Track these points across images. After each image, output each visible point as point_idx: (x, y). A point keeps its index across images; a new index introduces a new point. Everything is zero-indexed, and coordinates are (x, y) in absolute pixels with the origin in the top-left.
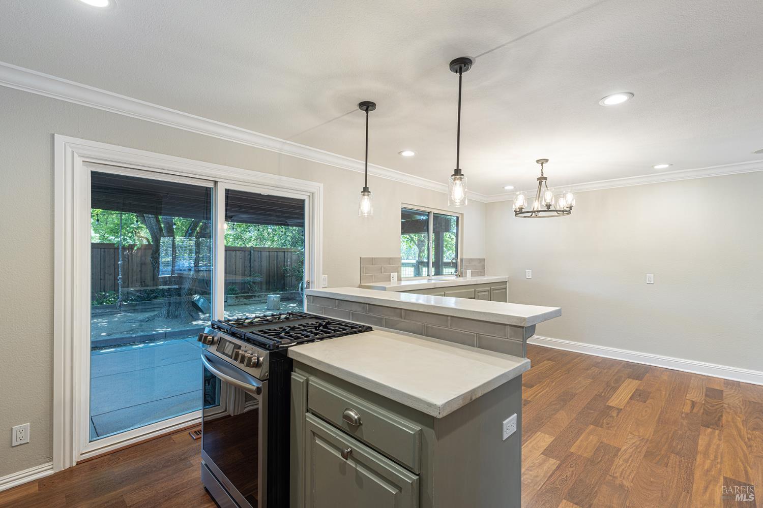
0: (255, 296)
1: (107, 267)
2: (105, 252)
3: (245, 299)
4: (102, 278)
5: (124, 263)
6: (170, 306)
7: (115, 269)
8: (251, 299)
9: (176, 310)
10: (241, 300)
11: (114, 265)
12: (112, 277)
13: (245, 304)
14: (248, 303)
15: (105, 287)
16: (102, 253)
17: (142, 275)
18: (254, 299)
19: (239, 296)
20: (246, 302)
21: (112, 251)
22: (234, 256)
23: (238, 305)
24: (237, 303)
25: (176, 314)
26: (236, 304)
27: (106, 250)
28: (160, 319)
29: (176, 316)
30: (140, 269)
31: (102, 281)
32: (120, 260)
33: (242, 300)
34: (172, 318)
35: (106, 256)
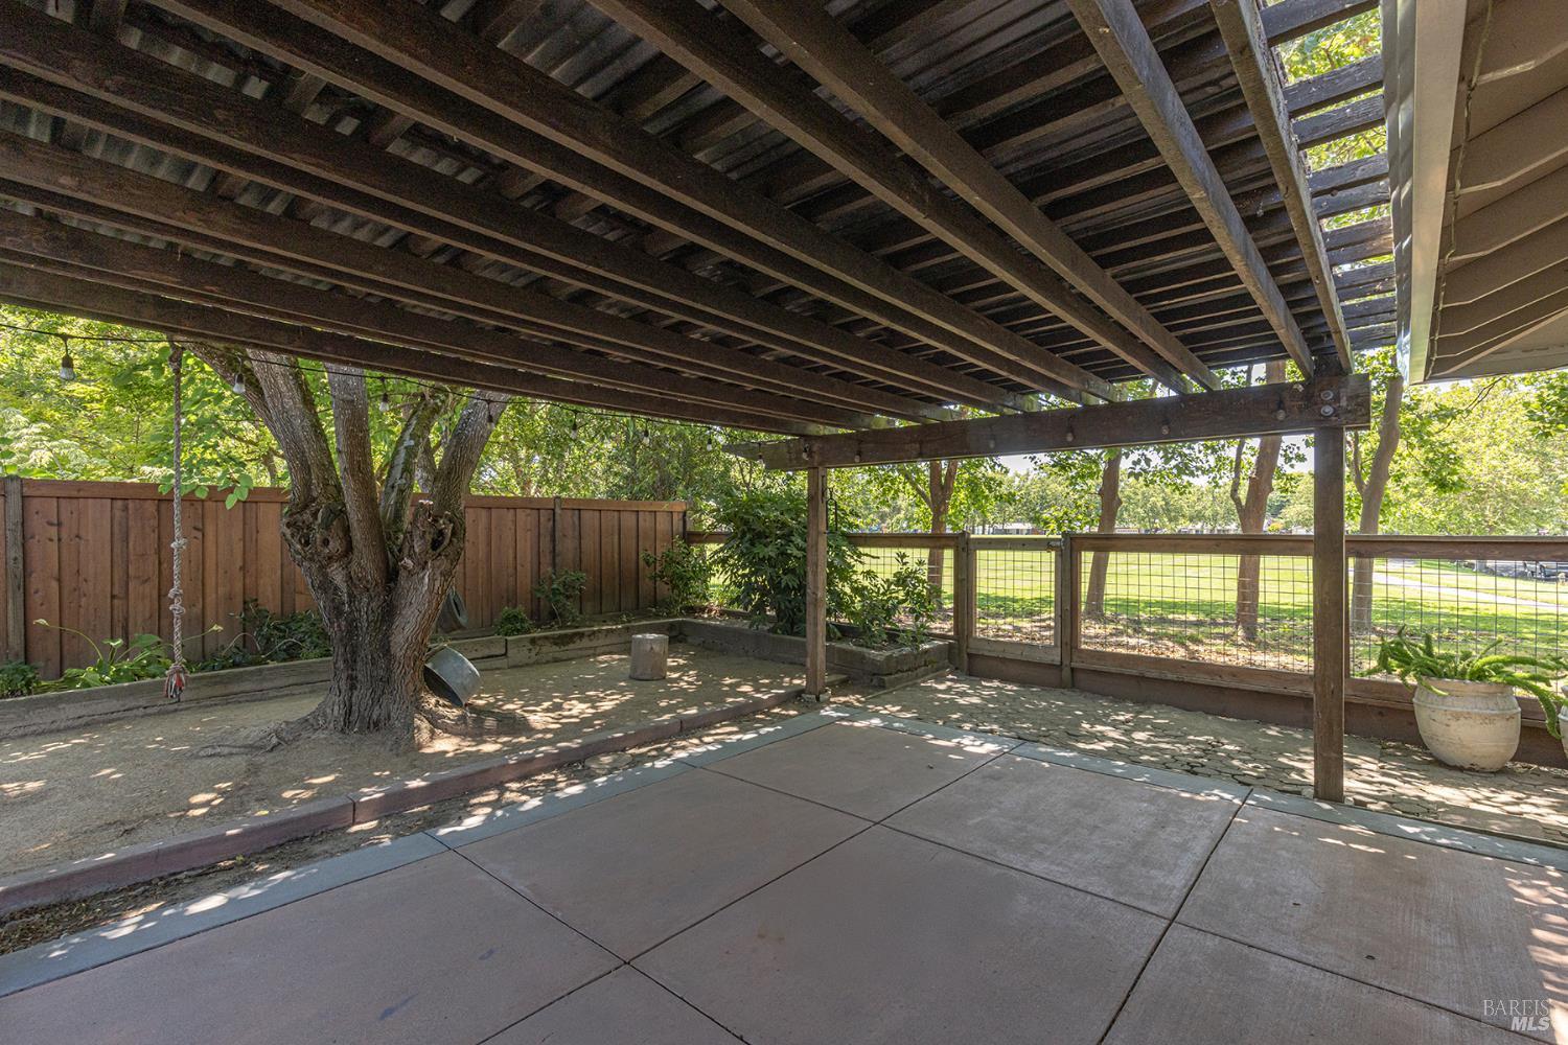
0: (581, 635)
1: (132, 558)
2: (126, 509)
3: (556, 644)
4: (116, 592)
5: (188, 545)
6: (353, 687)
7: (160, 563)
8: (571, 646)
9: (376, 701)
10: (544, 649)
11: (159, 551)
12: (150, 589)
13: (556, 660)
14: (564, 655)
15: (126, 620)
16: (118, 514)
17: (248, 581)
18: (579, 644)
19: (540, 638)
20: (557, 655)
21: (150, 507)
22: (510, 524)
23: (537, 663)
24: (534, 658)
25: (375, 717)
26: (531, 661)
27: (131, 504)
28: (321, 735)
29: (376, 724)
30: (239, 563)
31: (116, 601)
32: (177, 533)
33: (550, 650)
34: (360, 731)
35: (131, 523)
